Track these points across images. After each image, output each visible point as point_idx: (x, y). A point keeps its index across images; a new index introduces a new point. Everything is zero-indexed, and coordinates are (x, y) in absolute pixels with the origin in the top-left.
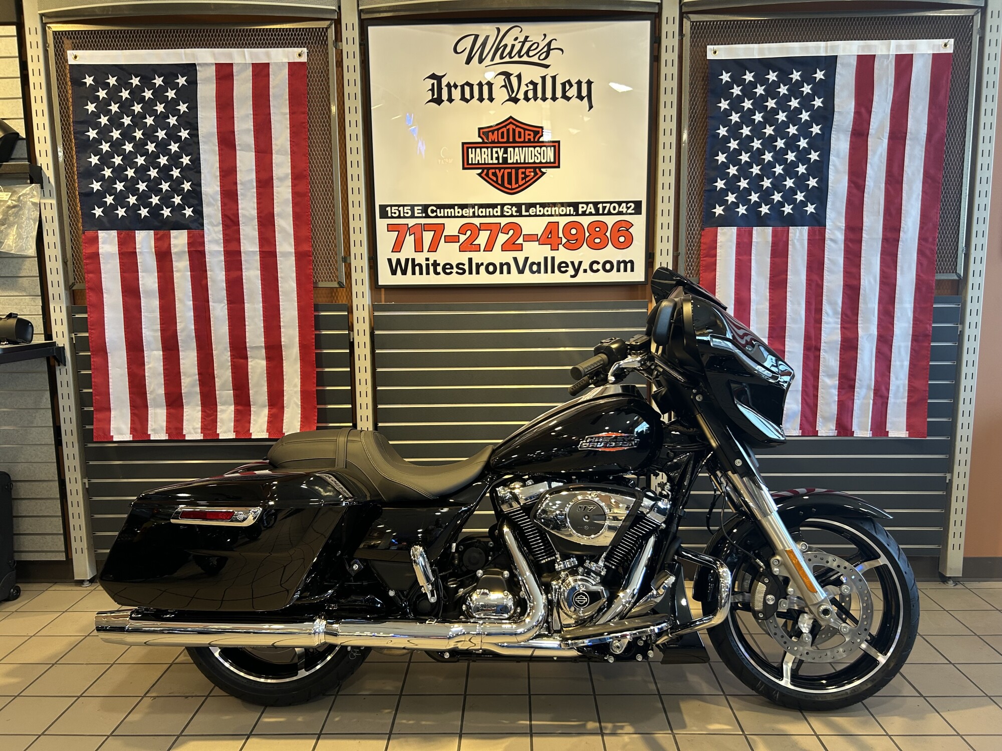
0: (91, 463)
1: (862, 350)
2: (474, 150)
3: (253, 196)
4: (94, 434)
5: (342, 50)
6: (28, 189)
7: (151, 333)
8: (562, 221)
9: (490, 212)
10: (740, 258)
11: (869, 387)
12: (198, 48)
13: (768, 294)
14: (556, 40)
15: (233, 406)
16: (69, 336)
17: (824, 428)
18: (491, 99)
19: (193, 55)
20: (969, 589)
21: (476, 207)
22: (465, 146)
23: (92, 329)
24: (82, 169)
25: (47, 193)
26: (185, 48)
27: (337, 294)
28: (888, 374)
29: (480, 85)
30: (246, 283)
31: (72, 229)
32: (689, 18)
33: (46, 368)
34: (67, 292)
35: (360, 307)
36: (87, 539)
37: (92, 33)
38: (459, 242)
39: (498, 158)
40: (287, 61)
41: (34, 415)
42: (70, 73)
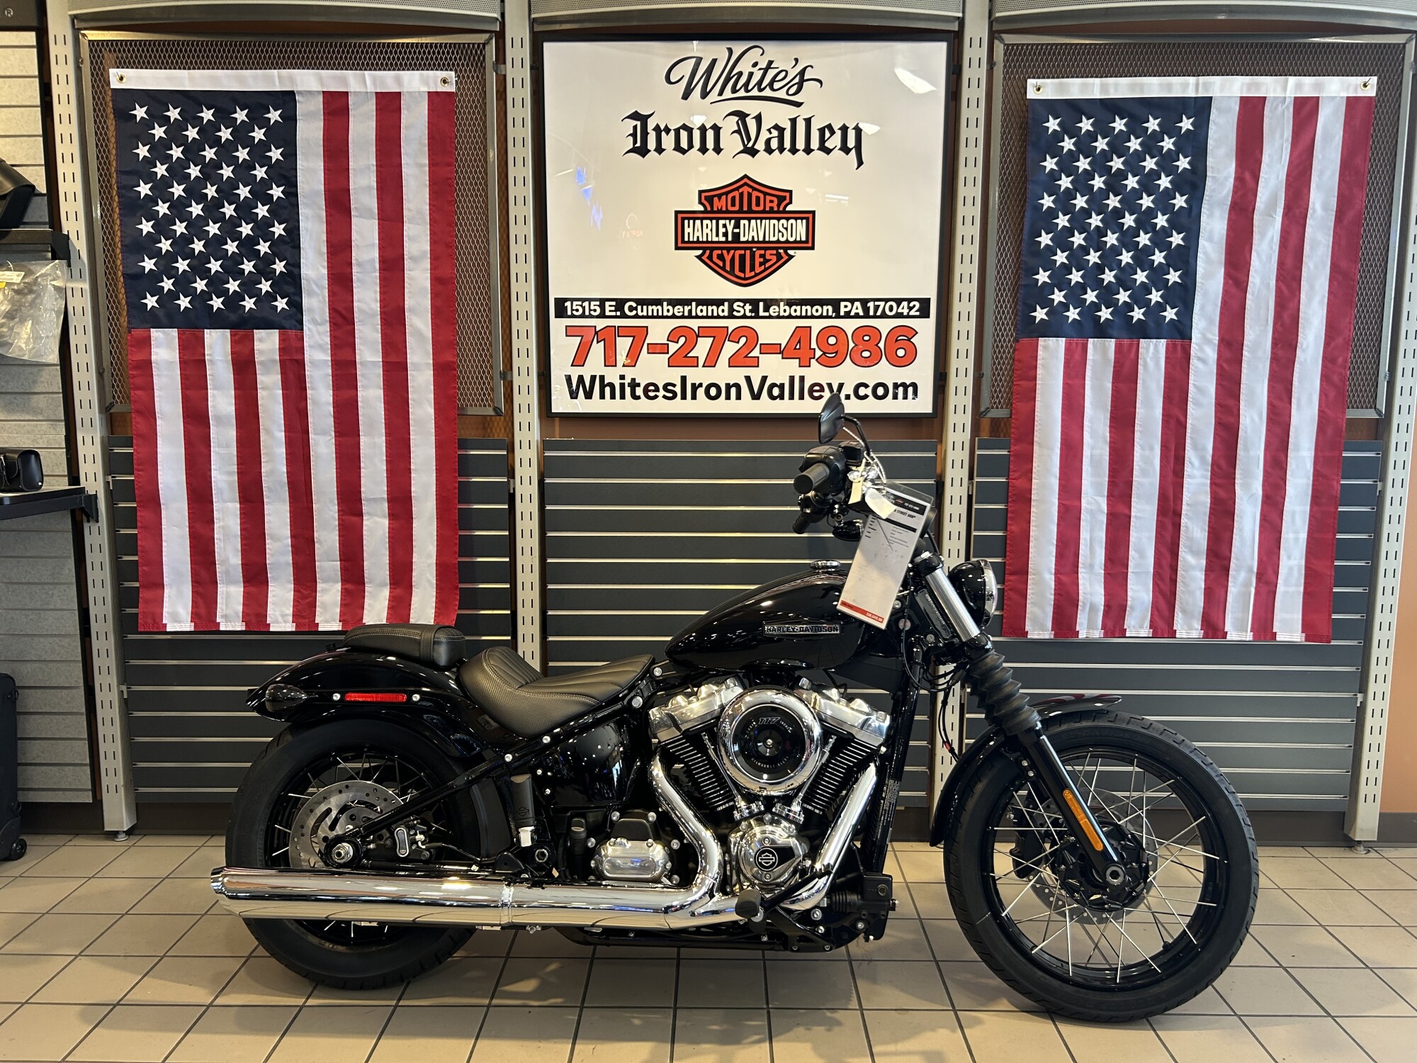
0: (133, 662)
1: (1241, 517)
2: (691, 222)
3: (376, 283)
4: (140, 621)
5: (505, 76)
6: (48, 267)
7: (225, 478)
8: (817, 325)
9: (713, 310)
10: (1069, 382)
11: (1251, 570)
12: (299, 68)
13: (1108, 435)
14: (812, 67)
15: (340, 584)
16: (104, 478)
17: (1185, 627)
18: (718, 150)
19: (292, 80)
20: (1387, 859)
21: (694, 304)
22: (680, 216)
23: (139, 471)
24: (127, 241)
25: (76, 273)
26: (280, 68)
27: (491, 424)
28: (1276, 550)
29: (703, 129)
30: (363, 407)
31: (111, 325)
32: (1003, 40)
33: (68, 524)
34: (104, 416)
35: (525, 445)
36: (124, 773)
37: (145, 45)
38: (668, 353)
39: (725, 234)
40: (426, 89)
41: (50, 593)
42: (113, 101)
